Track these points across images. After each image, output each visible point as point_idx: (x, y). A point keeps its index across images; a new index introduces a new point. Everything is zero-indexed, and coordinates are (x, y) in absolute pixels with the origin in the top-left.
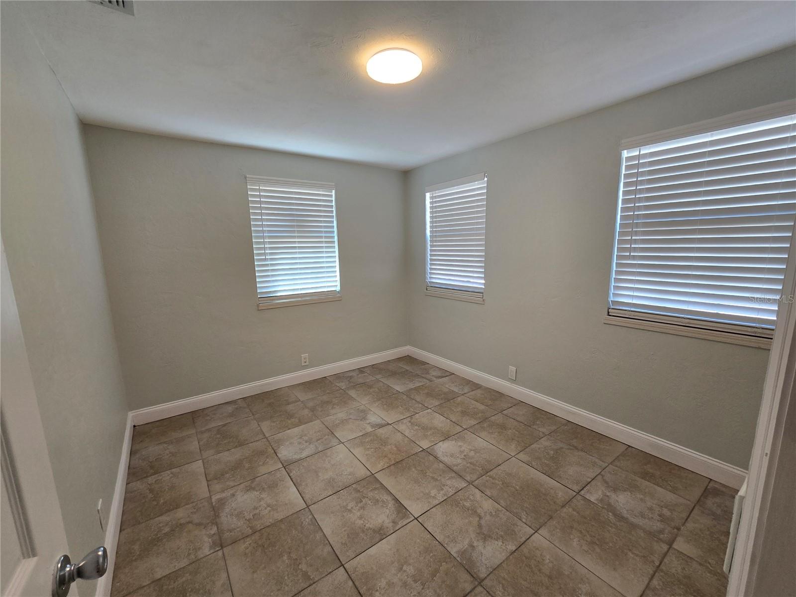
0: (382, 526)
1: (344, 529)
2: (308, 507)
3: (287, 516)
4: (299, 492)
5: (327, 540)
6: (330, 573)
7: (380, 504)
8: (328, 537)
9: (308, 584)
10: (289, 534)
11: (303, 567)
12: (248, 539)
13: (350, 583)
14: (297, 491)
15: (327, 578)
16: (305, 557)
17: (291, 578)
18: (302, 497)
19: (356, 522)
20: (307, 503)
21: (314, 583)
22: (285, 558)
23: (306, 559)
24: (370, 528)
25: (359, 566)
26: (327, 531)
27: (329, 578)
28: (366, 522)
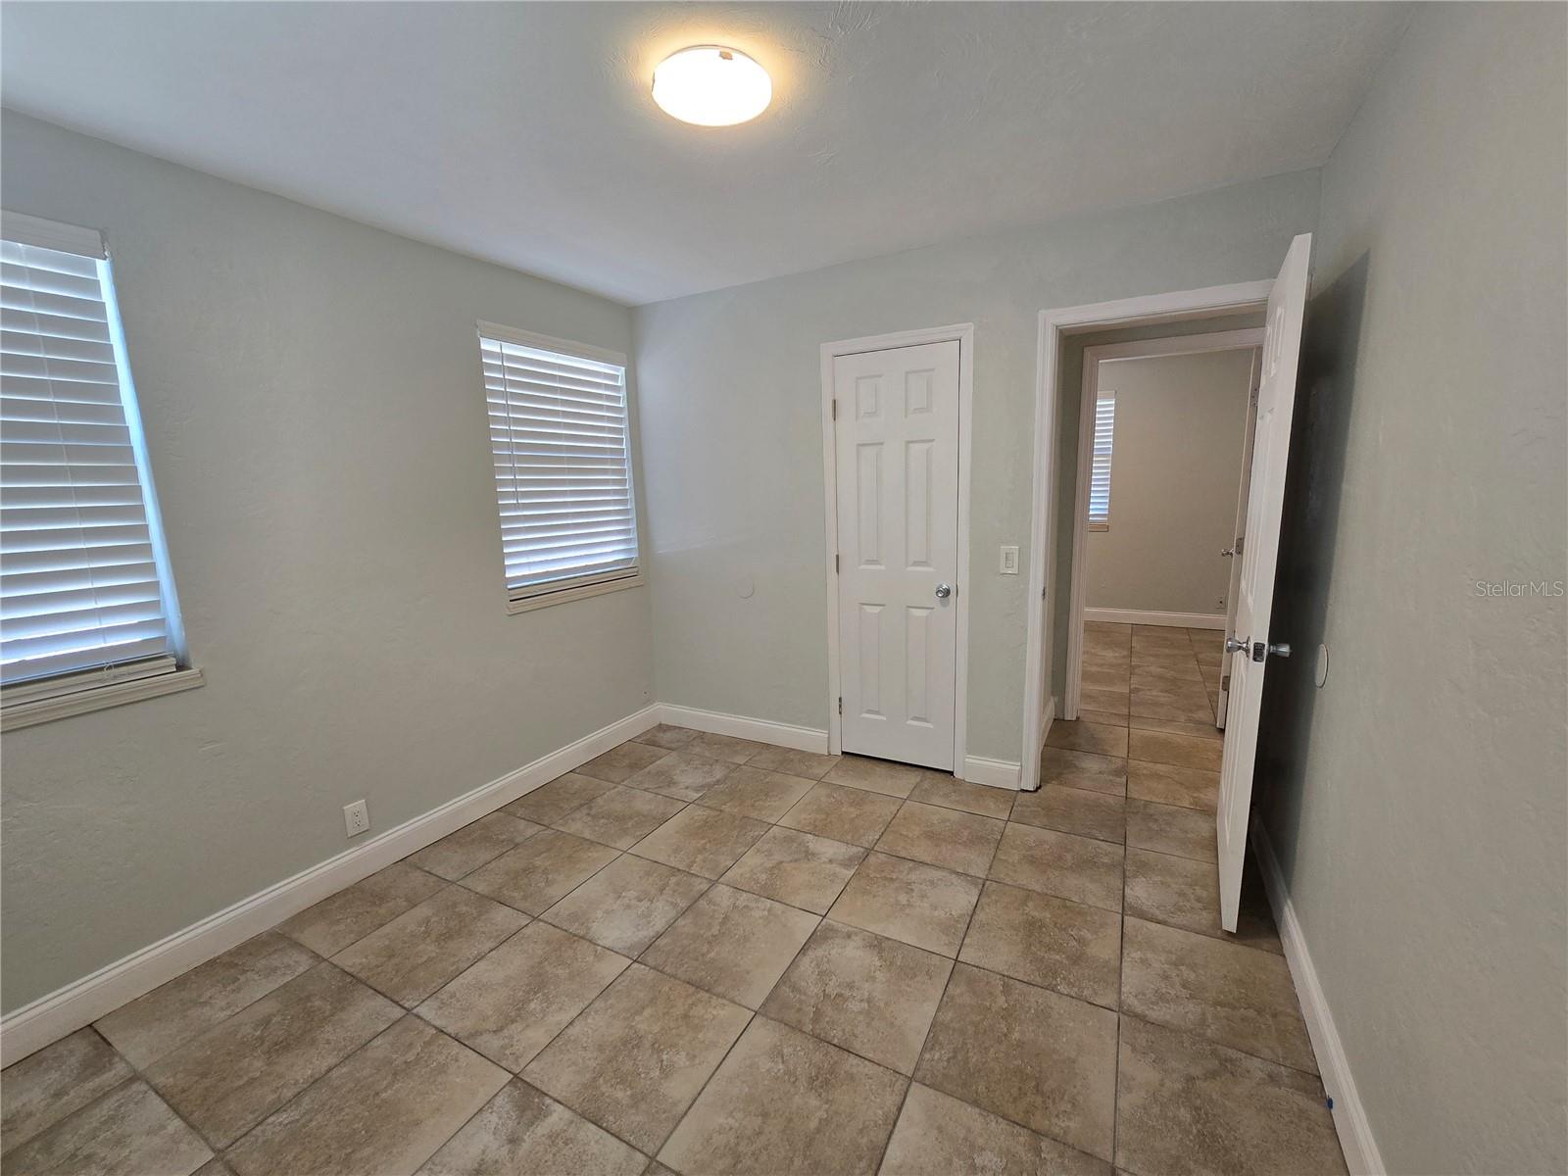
0: (865, 947)
1: (909, 989)
2: (911, 1079)
3: (959, 1102)
4: (892, 1132)
5: (942, 1000)
6: (977, 967)
7: (825, 967)
8: (938, 1001)
9: (1011, 982)
10: (984, 1064)
11: (1001, 1001)
12: (1057, 1130)
13: (967, 941)
14: (893, 1136)
15: (986, 966)
16: (989, 1009)
17: (1027, 1005)
18: (900, 1110)
19: (884, 980)
20: (905, 1088)
21: (1004, 976)
22: (1016, 1035)
23: (990, 1005)
24: (881, 957)
25: (942, 943)
26: (930, 1009)
27: (983, 963)
28: (873, 969)
